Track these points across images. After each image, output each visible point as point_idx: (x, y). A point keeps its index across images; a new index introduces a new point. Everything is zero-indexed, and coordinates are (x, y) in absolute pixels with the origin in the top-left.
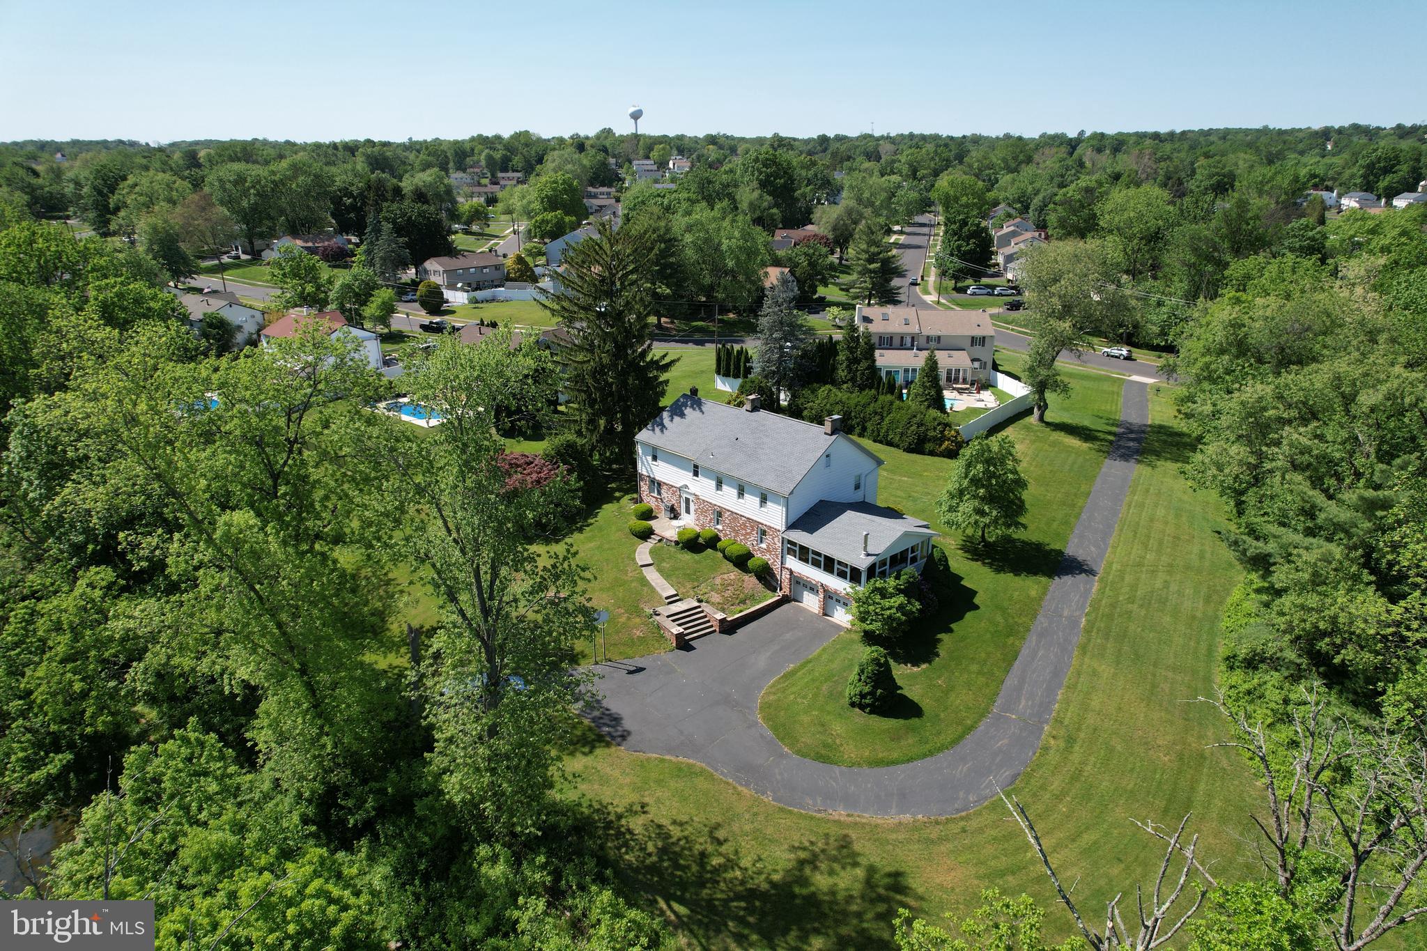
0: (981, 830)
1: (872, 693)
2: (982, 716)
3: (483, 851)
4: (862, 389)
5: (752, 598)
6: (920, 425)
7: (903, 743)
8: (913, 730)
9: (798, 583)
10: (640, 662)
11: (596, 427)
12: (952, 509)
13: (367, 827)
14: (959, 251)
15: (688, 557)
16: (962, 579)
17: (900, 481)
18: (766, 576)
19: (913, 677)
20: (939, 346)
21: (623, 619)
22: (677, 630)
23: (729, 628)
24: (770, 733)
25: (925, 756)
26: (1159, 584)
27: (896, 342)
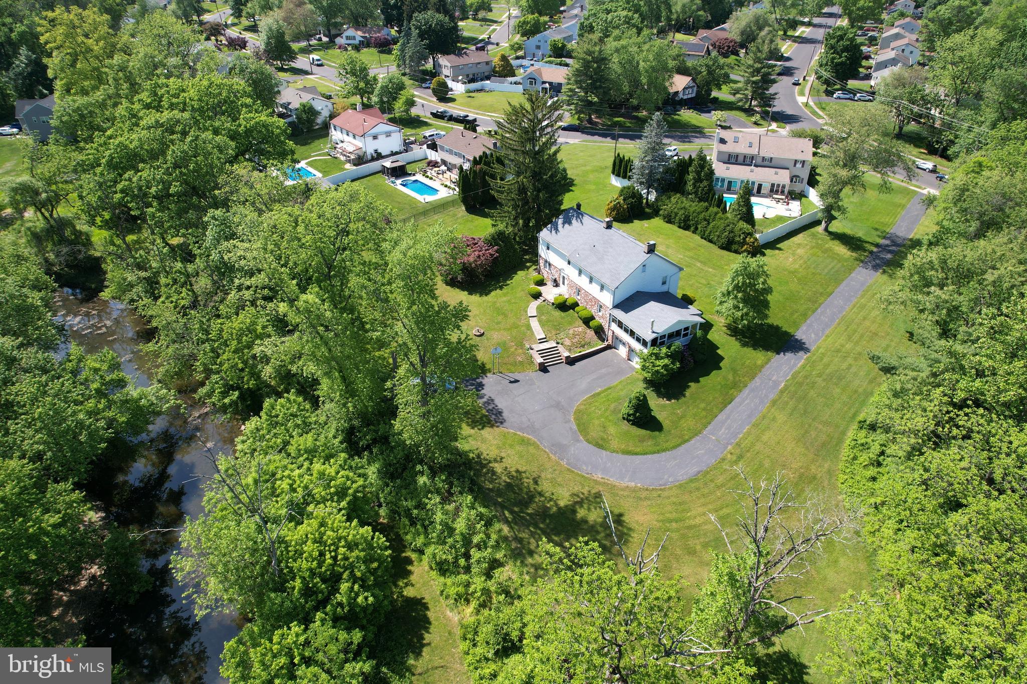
0: (668, 498)
1: (634, 415)
2: (696, 435)
3: (419, 467)
4: (701, 200)
5: (589, 344)
6: (731, 232)
7: (645, 444)
8: (654, 438)
9: (617, 338)
10: (517, 376)
11: (517, 223)
12: (721, 303)
13: (368, 448)
14: (832, 62)
15: (558, 314)
16: (718, 348)
17: (707, 271)
18: (600, 332)
19: (664, 406)
20: (770, 164)
21: (513, 350)
22: (541, 360)
23: (571, 361)
24: (575, 427)
25: (655, 453)
26: (844, 366)
27: (741, 159)
